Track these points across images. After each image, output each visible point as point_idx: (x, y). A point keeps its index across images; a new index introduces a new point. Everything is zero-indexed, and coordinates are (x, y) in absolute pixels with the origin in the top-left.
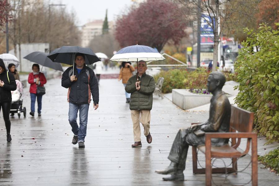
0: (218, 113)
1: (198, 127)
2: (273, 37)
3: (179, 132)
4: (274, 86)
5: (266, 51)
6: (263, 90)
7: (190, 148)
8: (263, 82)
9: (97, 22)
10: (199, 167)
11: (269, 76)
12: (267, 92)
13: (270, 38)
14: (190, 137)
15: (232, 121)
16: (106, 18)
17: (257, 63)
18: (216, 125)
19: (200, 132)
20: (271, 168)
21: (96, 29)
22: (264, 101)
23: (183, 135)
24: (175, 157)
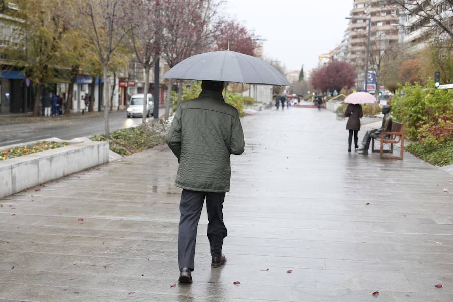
0: (386, 123)
1: (376, 130)
2: (412, 89)
3: (367, 132)
4: (411, 113)
5: (409, 96)
6: (406, 115)
7: (372, 139)
8: (406, 112)
9: (296, 72)
10: (375, 149)
11: (410, 108)
12: (408, 116)
13: (410, 89)
14: (373, 134)
15: (392, 128)
16: (302, 70)
17: (404, 102)
18: (385, 129)
19: (377, 132)
20: (409, 151)
21: (295, 77)
22: (406, 121)
23: (369, 133)
24: (365, 143)
